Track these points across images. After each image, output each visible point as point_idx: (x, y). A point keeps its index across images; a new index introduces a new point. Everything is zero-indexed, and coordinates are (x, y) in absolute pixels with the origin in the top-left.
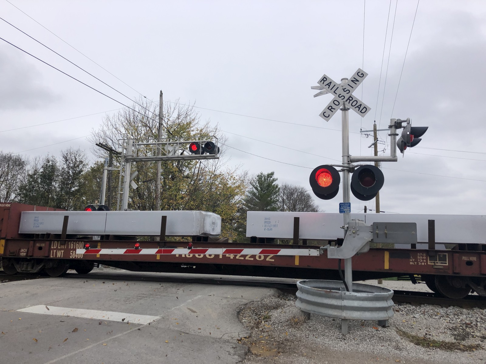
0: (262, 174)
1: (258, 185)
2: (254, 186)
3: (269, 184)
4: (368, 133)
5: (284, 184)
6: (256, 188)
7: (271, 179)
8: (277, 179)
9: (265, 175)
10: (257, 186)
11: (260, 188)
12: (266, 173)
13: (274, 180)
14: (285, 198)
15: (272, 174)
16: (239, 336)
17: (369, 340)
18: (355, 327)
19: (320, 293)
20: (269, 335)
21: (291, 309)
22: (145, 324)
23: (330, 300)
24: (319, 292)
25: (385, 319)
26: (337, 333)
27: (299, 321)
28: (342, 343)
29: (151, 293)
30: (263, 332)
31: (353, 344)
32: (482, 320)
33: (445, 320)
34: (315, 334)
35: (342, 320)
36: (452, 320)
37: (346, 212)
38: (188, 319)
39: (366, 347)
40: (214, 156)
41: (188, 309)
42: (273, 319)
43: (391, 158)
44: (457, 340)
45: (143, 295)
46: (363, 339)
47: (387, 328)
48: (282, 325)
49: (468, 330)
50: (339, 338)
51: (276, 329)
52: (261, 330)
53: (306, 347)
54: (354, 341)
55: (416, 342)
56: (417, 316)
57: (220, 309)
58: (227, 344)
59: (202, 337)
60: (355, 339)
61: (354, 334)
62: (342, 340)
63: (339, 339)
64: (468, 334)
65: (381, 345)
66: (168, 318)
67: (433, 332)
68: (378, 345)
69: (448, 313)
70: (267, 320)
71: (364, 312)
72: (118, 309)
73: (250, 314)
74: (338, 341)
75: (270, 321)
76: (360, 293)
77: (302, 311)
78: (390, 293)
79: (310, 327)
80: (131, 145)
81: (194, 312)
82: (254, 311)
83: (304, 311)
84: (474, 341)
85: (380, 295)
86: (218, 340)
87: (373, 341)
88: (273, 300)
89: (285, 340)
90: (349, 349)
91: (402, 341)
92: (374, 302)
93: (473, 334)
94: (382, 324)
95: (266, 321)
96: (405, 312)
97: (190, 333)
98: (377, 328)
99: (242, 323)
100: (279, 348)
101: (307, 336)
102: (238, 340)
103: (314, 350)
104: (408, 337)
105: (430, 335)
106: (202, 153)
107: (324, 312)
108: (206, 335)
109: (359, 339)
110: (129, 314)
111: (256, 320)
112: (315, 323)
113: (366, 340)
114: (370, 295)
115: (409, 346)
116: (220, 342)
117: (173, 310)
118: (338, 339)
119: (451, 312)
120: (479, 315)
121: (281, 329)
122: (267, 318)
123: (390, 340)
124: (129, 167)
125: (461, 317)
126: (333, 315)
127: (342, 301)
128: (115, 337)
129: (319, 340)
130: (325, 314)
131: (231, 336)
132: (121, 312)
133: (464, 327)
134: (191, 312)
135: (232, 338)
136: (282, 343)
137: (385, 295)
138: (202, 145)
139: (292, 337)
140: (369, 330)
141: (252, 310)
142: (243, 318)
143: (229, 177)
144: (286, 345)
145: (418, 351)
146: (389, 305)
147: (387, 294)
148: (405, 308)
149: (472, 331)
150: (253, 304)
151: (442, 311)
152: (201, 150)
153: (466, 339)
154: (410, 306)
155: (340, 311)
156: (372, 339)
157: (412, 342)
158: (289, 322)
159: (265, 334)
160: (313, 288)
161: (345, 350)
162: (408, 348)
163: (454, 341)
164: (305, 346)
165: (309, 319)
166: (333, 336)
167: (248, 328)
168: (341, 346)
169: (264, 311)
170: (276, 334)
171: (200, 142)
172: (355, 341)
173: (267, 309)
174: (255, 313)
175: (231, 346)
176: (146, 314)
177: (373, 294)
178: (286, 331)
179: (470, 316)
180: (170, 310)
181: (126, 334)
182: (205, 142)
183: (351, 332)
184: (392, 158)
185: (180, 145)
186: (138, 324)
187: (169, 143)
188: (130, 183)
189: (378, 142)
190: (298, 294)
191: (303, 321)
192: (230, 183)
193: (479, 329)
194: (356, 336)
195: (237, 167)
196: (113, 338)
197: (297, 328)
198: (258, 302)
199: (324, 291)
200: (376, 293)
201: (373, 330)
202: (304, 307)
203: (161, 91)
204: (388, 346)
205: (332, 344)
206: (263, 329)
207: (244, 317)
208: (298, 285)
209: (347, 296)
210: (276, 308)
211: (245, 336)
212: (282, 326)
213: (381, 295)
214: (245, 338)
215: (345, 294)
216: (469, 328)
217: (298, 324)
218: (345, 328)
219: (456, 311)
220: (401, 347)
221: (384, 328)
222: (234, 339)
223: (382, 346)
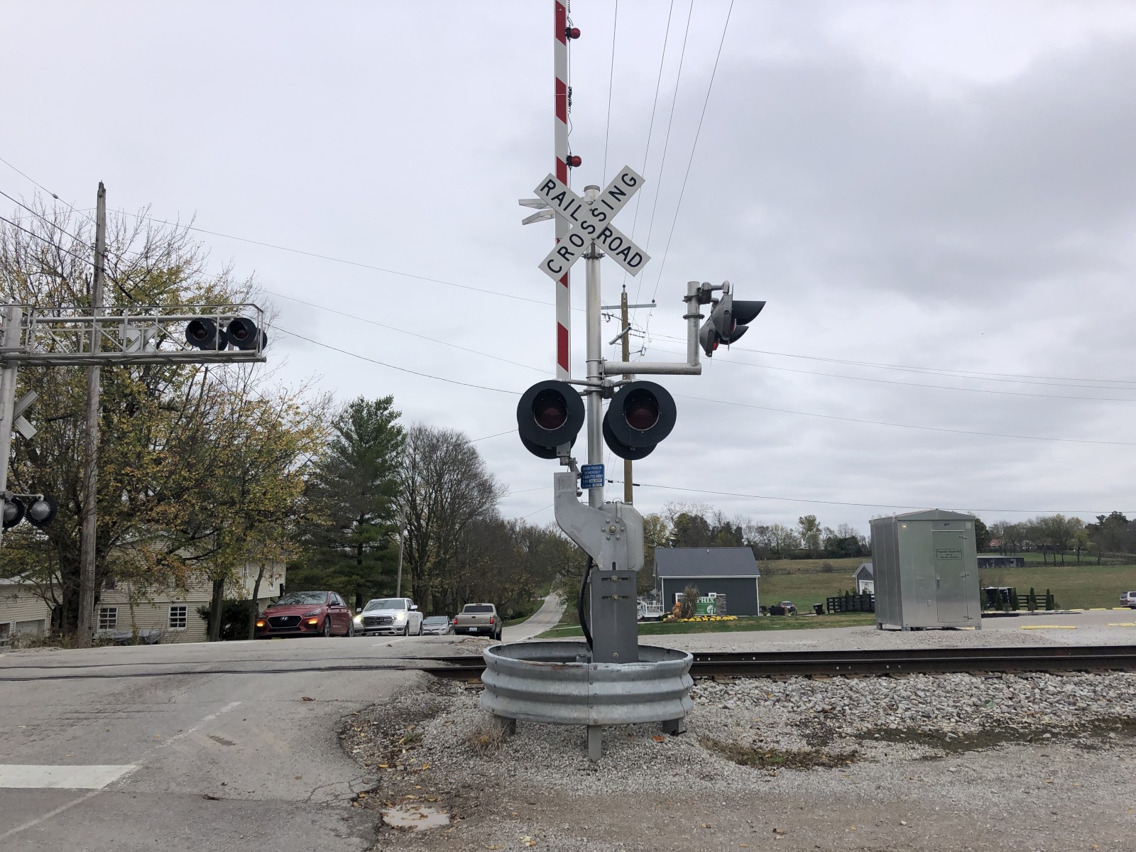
0: (362, 401)
1: (353, 428)
2: (341, 430)
3: (380, 426)
4: (610, 312)
5: (416, 426)
6: (348, 436)
7: (386, 413)
8: (399, 415)
9: (370, 403)
10: (351, 430)
11: (358, 434)
12: (372, 398)
13: (392, 416)
14: (418, 458)
15: (389, 401)
16: (352, 790)
17: (648, 767)
18: (616, 740)
19: (541, 671)
20: (423, 780)
21: (465, 714)
22: (100, 787)
23: (563, 685)
24: (538, 668)
25: (678, 717)
26: (578, 758)
27: (490, 740)
28: (591, 780)
29: (98, 707)
30: (408, 774)
31: (614, 778)
32: (851, 702)
33: (783, 707)
34: (529, 765)
35: (589, 726)
36: (798, 707)
37: (593, 485)
38: (214, 762)
39: (641, 781)
40: (253, 355)
41: (211, 737)
42: (427, 741)
43: (687, 366)
44: (813, 746)
45: (76, 715)
46: (634, 766)
47: (681, 735)
48: (452, 753)
49: (828, 723)
50: (582, 768)
51: (436, 763)
52: (401, 770)
53: (515, 798)
54: (615, 772)
55: (738, 760)
56: (730, 704)
57: (293, 732)
58: (326, 811)
59: (259, 803)
60: (619, 768)
61: (615, 757)
62: (591, 773)
63: (584, 770)
64: (830, 732)
65: (671, 773)
66: (159, 765)
67: (765, 735)
68: (665, 775)
69: (788, 693)
70: (413, 745)
71: (636, 706)
72: (10, 756)
73: (370, 734)
74: (582, 775)
75: (422, 746)
76: (627, 664)
77: (496, 716)
78: (686, 659)
79: (517, 751)
80: (18, 321)
81: (229, 743)
82: (378, 727)
83: (499, 714)
84: (844, 745)
85: (668, 664)
86: (300, 804)
87: (655, 768)
88: (419, 698)
89: (463, 787)
90: (607, 791)
91: (712, 760)
92: (656, 682)
93: (841, 730)
94: (671, 727)
95: (412, 748)
96: (706, 698)
97: (227, 796)
98: (660, 739)
99: (354, 759)
100: (452, 808)
101: (512, 773)
102: (353, 800)
103: (532, 801)
104: (723, 750)
105: (761, 741)
106: (222, 347)
107: (548, 714)
108: (269, 798)
109: (625, 766)
110: (47, 766)
111: (386, 747)
112: (527, 741)
113: (640, 767)
114: (649, 667)
115: (727, 769)
116: (308, 809)
117: (169, 744)
118: (582, 772)
119: (793, 691)
120: (846, 692)
121: (450, 762)
122: (414, 741)
123: (689, 759)
124: (12, 381)
125: (813, 698)
126: (570, 719)
127: (589, 685)
128: (22, 828)
129: (539, 778)
130: (550, 717)
131: (333, 791)
132: (23, 763)
133: (822, 719)
134: (220, 744)
135: (337, 796)
136: (457, 796)
137: (678, 664)
138: (221, 325)
139: (477, 777)
140: (645, 745)
141: (374, 725)
142: (356, 747)
143: (285, 407)
144: (467, 799)
145: (746, 776)
146: (686, 686)
147: (681, 663)
148: (706, 689)
149: (837, 725)
150: (373, 710)
151: (776, 688)
152: (217, 339)
153: (829, 743)
154: (713, 684)
155: (585, 708)
156: (653, 763)
157: (732, 760)
158: (467, 744)
159: (413, 779)
160: (525, 661)
161: (599, 793)
162: (726, 774)
163: (808, 749)
164: (510, 795)
165: (513, 732)
166: (571, 765)
167: (370, 767)
168: (591, 785)
169: (404, 726)
170: (439, 775)
171: (216, 318)
172: (618, 773)
173: (410, 721)
174: (383, 733)
175: (337, 816)
176: (95, 762)
177: (654, 663)
178: (463, 767)
179: (829, 695)
180: (161, 746)
181: (49, 819)
182: (228, 318)
183: (608, 752)
184: (690, 367)
185: (161, 325)
186: (81, 790)
187: (130, 321)
188: (13, 423)
189: (629, 332)
190: (487, 677)
191: (500, 739)
192: (286, 424)
193: (849, 720)
194: (619, 760)
195: (304, 383)
196: (17, 833)
197: (486, 756)
198: (385, 705)
199: (550, 665)
200: (659, 663)
201: (654, 744)
202: (502, 705)
203: (101, 185)
204: (686, 774)
205: (570, 783)
206: (406, 769)
207: (356, 743)
208: (487, 656)
209: (601, 672)
210: (431, 714)
211: (366, 789)
212: (451, 756)
213: (671, 664)
214: (367, 792)
215: (595, 668)
216: (830, 718)
217: (490, 746)
218: (595, 745)
219: (803, 686)
220: (712, 773)
221: (675, 737)
222: (340, 797)
223: (674, 776)
